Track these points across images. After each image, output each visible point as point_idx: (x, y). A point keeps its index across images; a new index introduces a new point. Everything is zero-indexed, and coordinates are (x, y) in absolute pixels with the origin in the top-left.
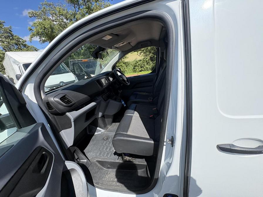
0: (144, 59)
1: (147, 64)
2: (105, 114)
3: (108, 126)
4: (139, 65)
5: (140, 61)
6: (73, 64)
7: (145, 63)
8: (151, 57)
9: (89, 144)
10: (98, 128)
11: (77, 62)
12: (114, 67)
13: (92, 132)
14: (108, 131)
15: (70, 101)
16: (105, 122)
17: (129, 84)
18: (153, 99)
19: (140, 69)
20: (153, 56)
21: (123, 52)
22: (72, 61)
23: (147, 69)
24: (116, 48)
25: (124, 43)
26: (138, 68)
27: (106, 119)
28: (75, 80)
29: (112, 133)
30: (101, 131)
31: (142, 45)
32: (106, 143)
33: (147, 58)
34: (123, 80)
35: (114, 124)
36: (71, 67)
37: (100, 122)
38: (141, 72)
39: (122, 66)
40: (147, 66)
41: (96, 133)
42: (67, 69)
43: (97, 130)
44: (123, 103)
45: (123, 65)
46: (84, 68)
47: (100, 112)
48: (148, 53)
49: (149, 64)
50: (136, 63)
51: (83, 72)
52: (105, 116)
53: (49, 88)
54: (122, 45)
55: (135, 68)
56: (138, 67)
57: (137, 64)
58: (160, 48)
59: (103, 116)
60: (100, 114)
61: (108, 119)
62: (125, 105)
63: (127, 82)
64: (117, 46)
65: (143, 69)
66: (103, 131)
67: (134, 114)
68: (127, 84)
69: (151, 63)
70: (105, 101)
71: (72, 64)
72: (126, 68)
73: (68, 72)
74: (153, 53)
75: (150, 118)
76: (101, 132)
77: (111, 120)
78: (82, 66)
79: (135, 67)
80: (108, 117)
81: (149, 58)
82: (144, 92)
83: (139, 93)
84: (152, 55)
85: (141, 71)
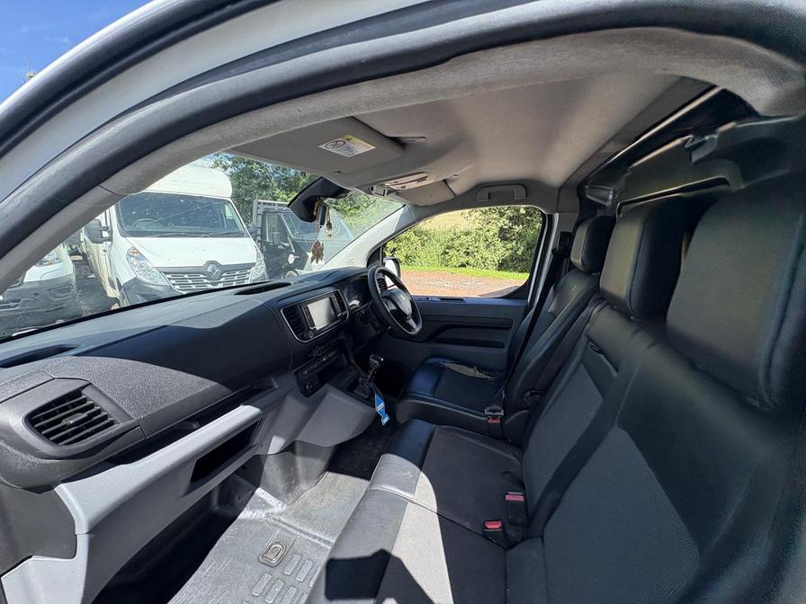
0: (481, 232)
1: (488, 246)
2: (299, 438)
3: (303, 486)
4: (461, 245)
5: (467, 234)
6: (264, 212)
7: (482, 245)
8: (502, 229)
9: (198, 573)
10: (259, 491)
11: (276, 208)
12: (376, 255)
13: (232, 504)
14: (295, 516)
15: (105, 417)
16: (295, 470)
17: (417, 329)
18: (503, 419)
19: (464, 260)
20: (510, 228)
21: (416, 206)
22: (264, 204)
23: (483, 263)
24: (389, 192)
25: (424, 179)
26: (457, 253)
27: (299, 460)
28: (254, 264)
29: (310, 531)
30: (267, 506)
31: (489, 194)
32: (271, 584)
33: (488, 231)
34: (399, 313)
35: (330, 475)
36: (256, 221)
37: (272, 470)
38: (463, 269)
39: (408, 239)
40: (486, 254)
41: (245, 514)
42: (242, 226)
43: (253, 498)
44: (380, 407)
45: (412, 239)
46: (292, 229)
47: (278, 435)
48: (495, 216)
49: (492, 247)
50: (453, 240)
51: (287, 242)
52: (298, 448)
53: (169, 273)
54: (415, 185)
55: (447, 253)
56: (458, 251)
57: (457, 243)
58: (557, 216)
59: (290, 448)
60: (277, 444)
61: (310, 460)
62: (385, 420)
63: (412, 322)
64: (394, 187)
65: (472, 261)
66: (277, 506)
67: (413, 492)
68: (410, 328)
69: (499, 244)
70: (307, 394)
71: (260, 211)
72: (419, 247)
73: (240, 235)
74: (511, 219)
75: (486, 535)
76: (270, 511)
77: (319, 463)
78: (288, 221)
79: (447, 251)
80: (311, 451)
81: (495, 229)
82: (471, 366)
83: (448, 365)
84: (507, 222)
85: (463, 265)
